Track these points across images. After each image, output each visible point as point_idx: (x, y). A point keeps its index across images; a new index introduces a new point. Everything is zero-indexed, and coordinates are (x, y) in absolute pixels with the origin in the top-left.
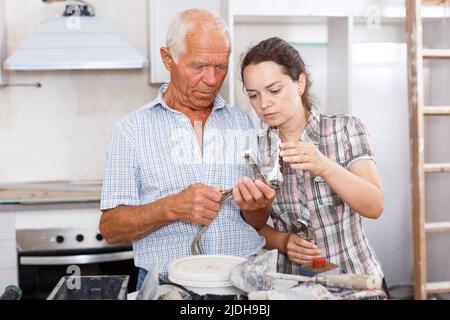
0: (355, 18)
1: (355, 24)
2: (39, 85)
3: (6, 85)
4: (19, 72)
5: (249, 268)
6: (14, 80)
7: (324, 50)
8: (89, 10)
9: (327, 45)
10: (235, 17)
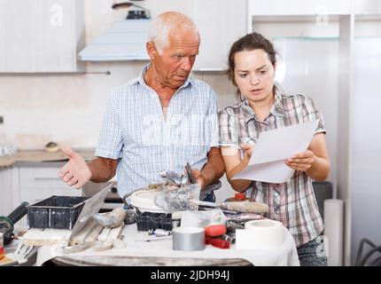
0: (356, 16)
1: (356, 21)
2: (109, 73)
3: (85, 73)
4: (94, 63)
5: (173, 195)
6: (90, 68)
7: (336, 43)
8: (146, 14)
9: (338, 39)
10: (254, 17)
